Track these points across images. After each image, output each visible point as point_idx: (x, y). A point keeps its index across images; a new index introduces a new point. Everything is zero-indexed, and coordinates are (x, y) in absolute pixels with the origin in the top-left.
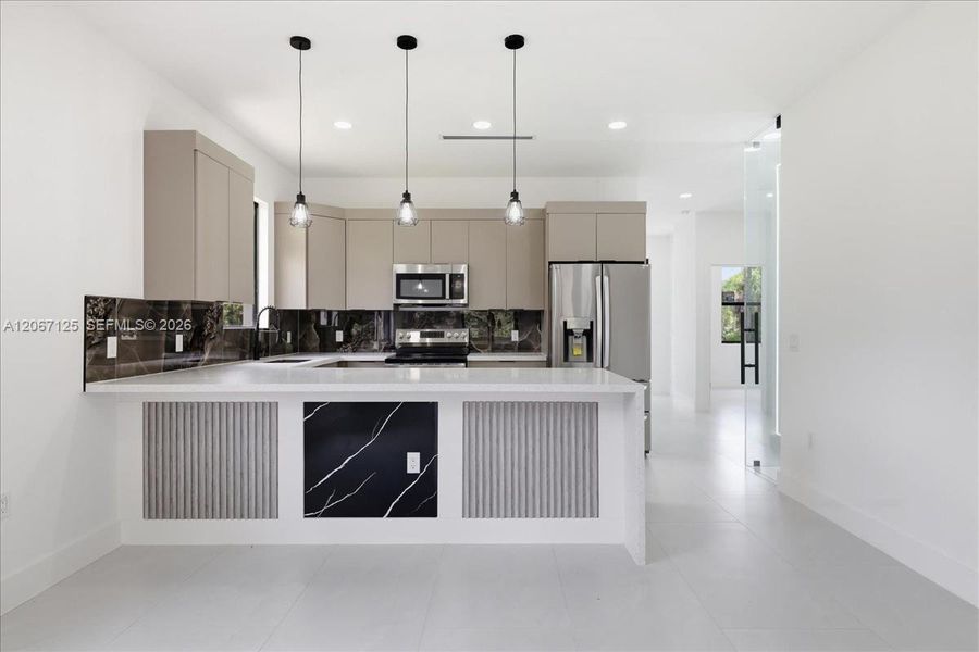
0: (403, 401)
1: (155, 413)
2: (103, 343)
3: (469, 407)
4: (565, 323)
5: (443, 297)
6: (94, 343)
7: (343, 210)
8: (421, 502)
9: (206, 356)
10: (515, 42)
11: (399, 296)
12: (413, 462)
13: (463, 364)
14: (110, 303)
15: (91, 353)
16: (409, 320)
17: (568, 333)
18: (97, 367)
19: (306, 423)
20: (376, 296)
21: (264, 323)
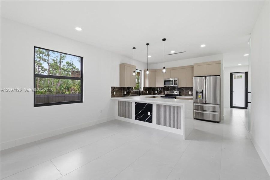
0: (148, 103)
1: (120, 102)
2: (113, 93)
3: (157, 105)
4: (196, 90)
5: (172, 85)
6: (112, 93)
7: (156, 70)
8: (150, 120)
9: (130, 95)
10: (164, 40)
11: (164, 85)
12: (149, 113)
13: (175, 98)
14: (114, 87)
15: (112, 94)
16: (168, 89)
17: (197, 93)
18: (113, 96)
19: (135, 105)
20: (161, 85)
21: (142, 90)
